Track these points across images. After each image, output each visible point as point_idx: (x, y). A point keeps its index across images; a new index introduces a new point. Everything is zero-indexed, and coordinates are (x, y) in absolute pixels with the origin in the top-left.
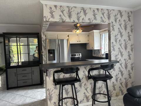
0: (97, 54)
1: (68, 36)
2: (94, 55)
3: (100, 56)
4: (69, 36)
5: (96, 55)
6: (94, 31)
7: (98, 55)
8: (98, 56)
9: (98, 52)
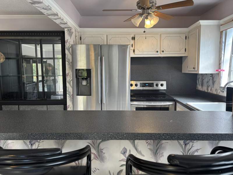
0: (208, 87)
1: (133, 38)
2: (200, 88)
3: (215, 93)
4: (136, 39)
5: (204, 89)
6: (203, 22)
7: (209, 89)
8: (209, 91)
9: (211, 82)
